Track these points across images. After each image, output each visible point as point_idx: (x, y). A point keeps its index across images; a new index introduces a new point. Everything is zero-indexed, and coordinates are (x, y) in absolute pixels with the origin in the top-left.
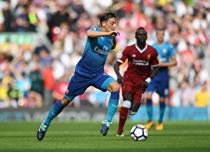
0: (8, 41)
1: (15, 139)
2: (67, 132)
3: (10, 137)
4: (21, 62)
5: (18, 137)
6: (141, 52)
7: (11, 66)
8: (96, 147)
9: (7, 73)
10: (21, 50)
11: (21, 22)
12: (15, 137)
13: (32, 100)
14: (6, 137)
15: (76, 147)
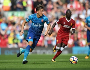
0: (13, 15)
1: (16, 63)
2: (41, 60)
3: (13, 62)
4: (19, 25)
5: (17, 62)
6: (68, 21)
7: (14, 27)
8: (56, 67)
9: (12, 31)
10: (19, 19)
11: (19, 6)
12: (16, 62)
13: (25, 44)
14: (12, 62)
15: (46, 67)
